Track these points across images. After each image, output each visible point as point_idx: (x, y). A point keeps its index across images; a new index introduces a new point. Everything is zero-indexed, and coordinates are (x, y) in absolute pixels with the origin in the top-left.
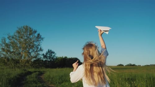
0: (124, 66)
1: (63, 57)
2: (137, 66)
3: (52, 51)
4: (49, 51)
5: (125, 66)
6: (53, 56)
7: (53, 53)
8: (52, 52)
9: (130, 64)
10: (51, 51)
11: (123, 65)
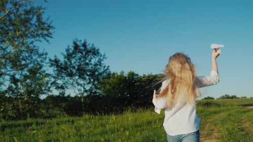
0: (215, 99)
1: (123, 72)
2: (239, 98)
3: (89, 47)
4: (76, 47)
5: (217, 99)
6: (96, 65)
7: (95, 52)
8: (88, 52)
9: (226, 95)
10: (84, 45)
11: (213, 98)
